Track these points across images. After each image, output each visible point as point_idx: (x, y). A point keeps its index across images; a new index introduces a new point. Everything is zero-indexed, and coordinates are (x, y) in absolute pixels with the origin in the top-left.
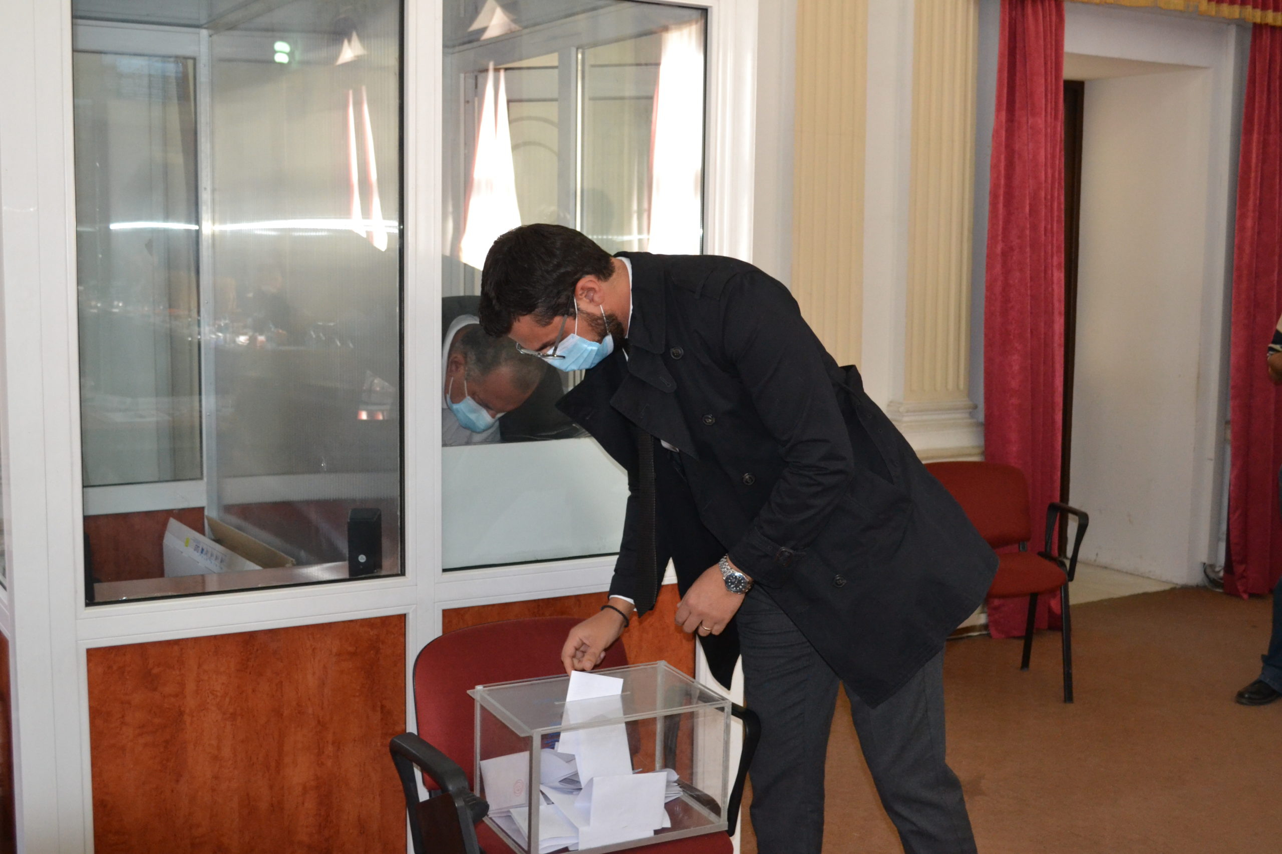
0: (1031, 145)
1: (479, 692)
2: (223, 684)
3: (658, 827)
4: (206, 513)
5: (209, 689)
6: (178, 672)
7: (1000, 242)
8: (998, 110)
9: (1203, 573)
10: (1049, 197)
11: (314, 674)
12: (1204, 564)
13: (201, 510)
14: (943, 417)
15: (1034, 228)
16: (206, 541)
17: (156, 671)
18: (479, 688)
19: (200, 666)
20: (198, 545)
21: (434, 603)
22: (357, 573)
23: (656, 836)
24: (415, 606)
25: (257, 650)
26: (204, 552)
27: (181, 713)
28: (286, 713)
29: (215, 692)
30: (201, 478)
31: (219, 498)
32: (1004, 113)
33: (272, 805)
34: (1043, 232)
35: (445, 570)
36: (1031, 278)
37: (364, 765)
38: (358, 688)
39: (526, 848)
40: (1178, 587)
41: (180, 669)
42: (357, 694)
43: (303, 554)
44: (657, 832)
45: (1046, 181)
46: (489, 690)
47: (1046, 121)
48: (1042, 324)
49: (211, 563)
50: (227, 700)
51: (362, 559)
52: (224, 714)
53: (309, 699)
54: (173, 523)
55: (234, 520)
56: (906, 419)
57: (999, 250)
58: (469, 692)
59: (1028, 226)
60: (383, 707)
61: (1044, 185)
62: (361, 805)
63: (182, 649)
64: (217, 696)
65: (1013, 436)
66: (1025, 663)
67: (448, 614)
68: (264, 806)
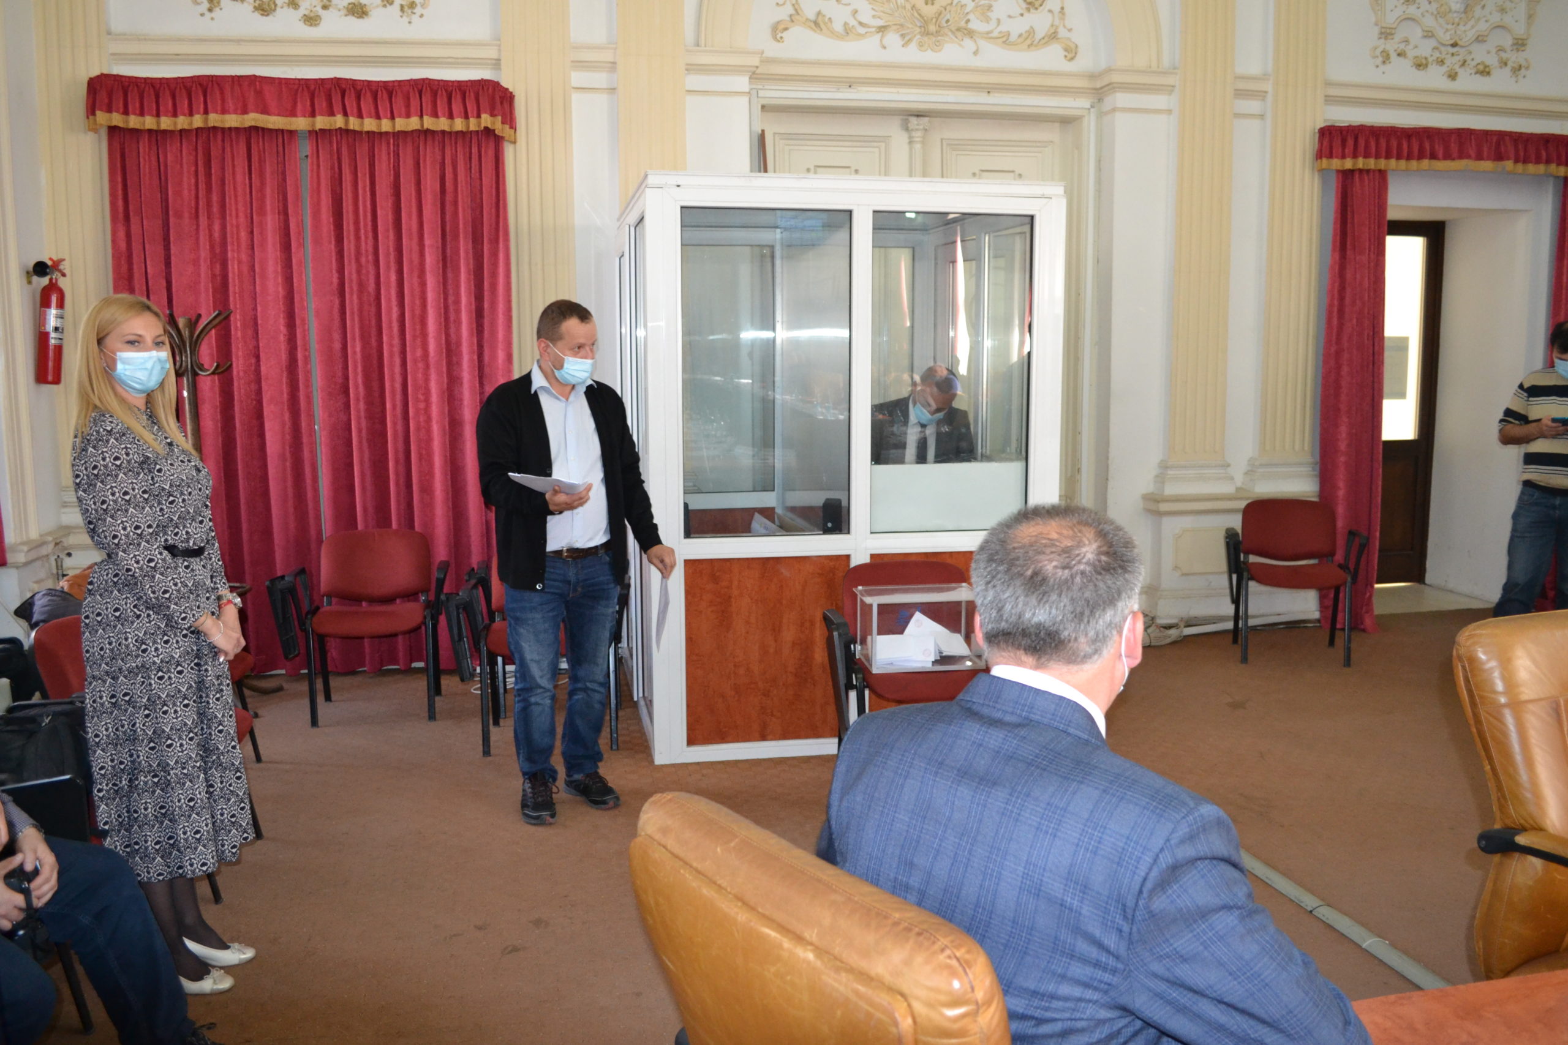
0: (1359, 276)
2: (752, 584)
4: (775, 510)
5: (745, 586)
6: (728, 575)
7: (1334, 344)
13: (773, 509)
14: (1291, 469)
17: (718, 574)
19: (740, 573)
21: (866, 549)
22: (827, 531)
24: (855, 550)
25: (769, 568)
27: (730, 597)
28: (784, 602)
29: (747, 588)
30: (774, 490)
31: (783, 502)
32: (1338, 253)
33: (776, 650)
35: (871, 533)
41: (730, 574)
47: (1369, 258)
50: (754, 592)
51: (830, 525)
52: (752, 600)
53: (797, 596)
54: (757, 516)
55: (789, 514)
56: (1259, 470)
57: (1333, 349)
60: (837, 604)
63: (731, 564)
64: (749, 590)
65: (1341, 484)
66: (1332, 643)
67: (872, 556)
68: (772, 650)
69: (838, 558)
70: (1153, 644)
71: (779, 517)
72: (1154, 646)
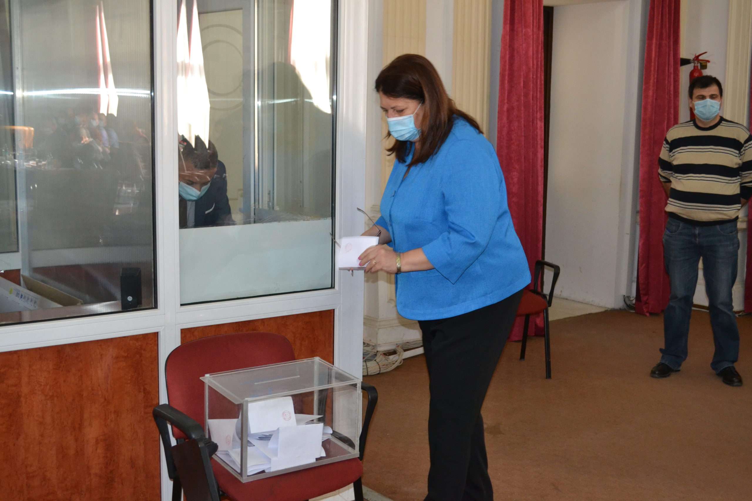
0: (524, 45)
1: (208, 379)
2: (45, 377)
3: (318, 457)
4: (21, 273)
5: (37, 381)
6: (16, 371)
7: (506, 104)
8: (505, 23)
9: (624, 302)
10: (535, 77)
11: (102, 370)
12: (624, 296)
13: (19, 270)
15: (526, 95)
16: (23, 290)
18: (207, 375)
19: (30, 367)
20: (19, 293)
21: (176, 325)
22: (126, 308)
23: (317, 461)
24: (164, 327)
25: (66, 356)
26: (23, 297)
27: (19, 396)
28: (85, 394)
29: (40, 383)
30: (18, 251)
31: (30, 261)
32: (508, 26)
33: (77, 452)
34: (531, 98)
35: (182, 305)
36: (524, 126)
37: (134, 425)
38: (130, 378)
39: (239, 471)
40: (609, 310)
41: (18, 369)
42: (129, 382)
43: (87, 297)
44: (317, 459)
45: (533, 67)
46: (213, 377)
47: (533, 31)
48: (531, 153)
49: (28, 303)
50: (48, 387)
51: (130, 299)
52: (46, 396)
53: (99, 386)
55: (39, 276)
57: (505, 109)
58: (201, 378)
59: (523, 94)
60: (145, 389)
61: (532, 70)
62: (132, 449)
63: (19, 357)
64: (41, 385)
66: (522, 356)
67: (184, 332)
68: (72, 452)
69: (145, 336)
70: (381, 372)
71: (24, 278)
72: (383, 373)
